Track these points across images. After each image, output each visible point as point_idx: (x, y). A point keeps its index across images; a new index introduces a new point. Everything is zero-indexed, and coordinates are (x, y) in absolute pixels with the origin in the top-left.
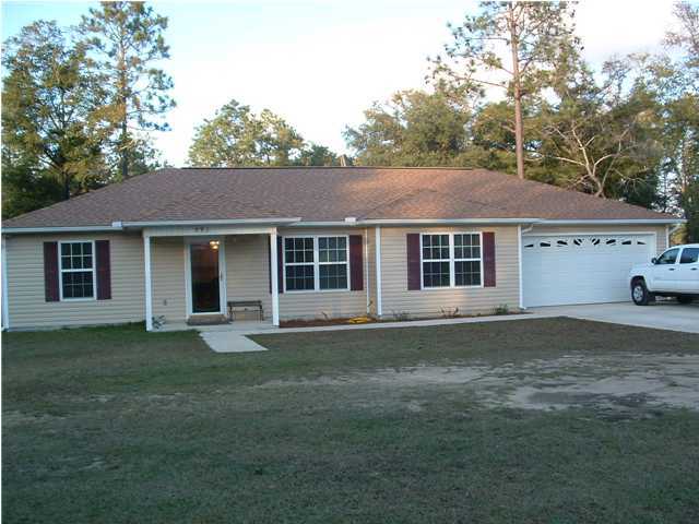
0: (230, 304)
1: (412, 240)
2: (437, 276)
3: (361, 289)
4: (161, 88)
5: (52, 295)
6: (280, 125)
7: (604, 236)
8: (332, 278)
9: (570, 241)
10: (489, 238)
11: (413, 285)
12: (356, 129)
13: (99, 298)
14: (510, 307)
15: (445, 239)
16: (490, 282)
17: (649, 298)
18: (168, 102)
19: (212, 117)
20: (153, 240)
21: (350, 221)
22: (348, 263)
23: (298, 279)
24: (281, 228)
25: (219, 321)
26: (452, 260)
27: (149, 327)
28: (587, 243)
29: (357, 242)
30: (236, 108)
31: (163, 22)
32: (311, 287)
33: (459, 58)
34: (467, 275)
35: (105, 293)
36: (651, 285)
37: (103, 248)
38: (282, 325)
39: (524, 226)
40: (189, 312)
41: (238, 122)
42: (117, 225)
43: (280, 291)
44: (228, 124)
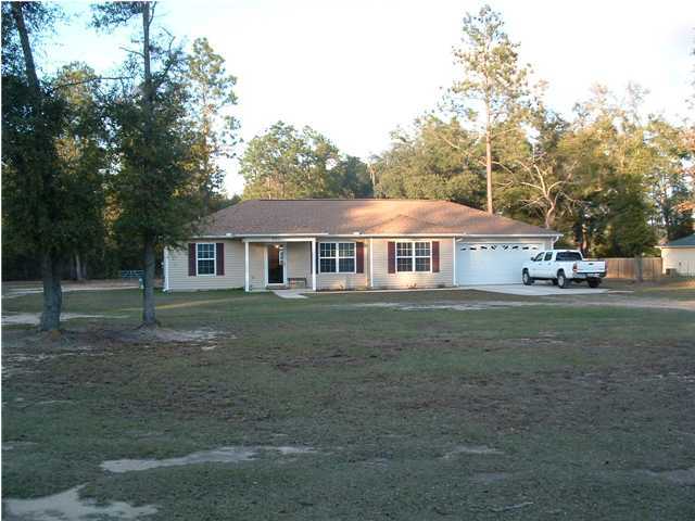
0: (289, 279)
1: (391, 245)
2: (405, 265)
3: (362, 272)
4: (232, 128)
5: (192, 273)
6: (319, 139)
7: (510, 244)
8: (346, 266)
9: (489, 247)
10: (436, 245)
11: (391, 270)
12: (378, 154)
13: (218, 274)
14: (447, 285)
15: (410, 245)
16: (436, 270)
17: (531, 281)
18: (237, 139)
19: (262, 134)
20: (250, 243)
21: (357, 234)
22: (355, 257)
23: (327, 266)
24: (318, 238)
25: (282, 288)
26: (414, 257)
27: (247, 290)
28: (500, 248)
29: (361, 245)
30: (283, 127)
31: (233, 80)
32: (334, 270)
33: (448, 113)
34: (422, 266)
35: (221, 272)
36: (532, 273)
37: (220, 247)
38: (317, 290)
39: (457, 238)
40: (266, 284)
41: (284, 139)
42: (229, 235)
43: (317, 272)
44: (276, 141)
